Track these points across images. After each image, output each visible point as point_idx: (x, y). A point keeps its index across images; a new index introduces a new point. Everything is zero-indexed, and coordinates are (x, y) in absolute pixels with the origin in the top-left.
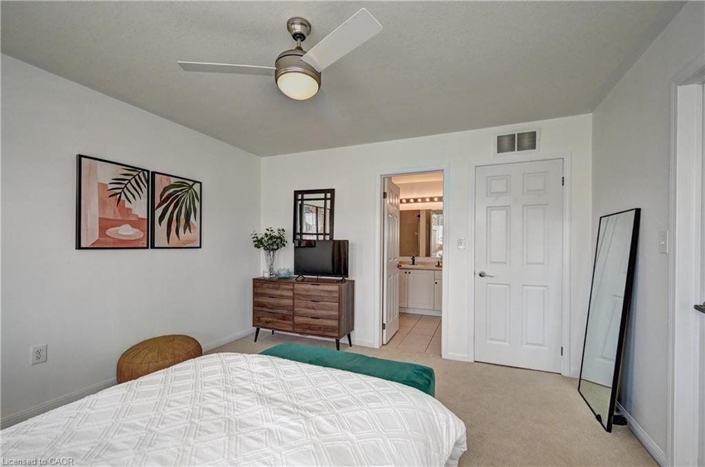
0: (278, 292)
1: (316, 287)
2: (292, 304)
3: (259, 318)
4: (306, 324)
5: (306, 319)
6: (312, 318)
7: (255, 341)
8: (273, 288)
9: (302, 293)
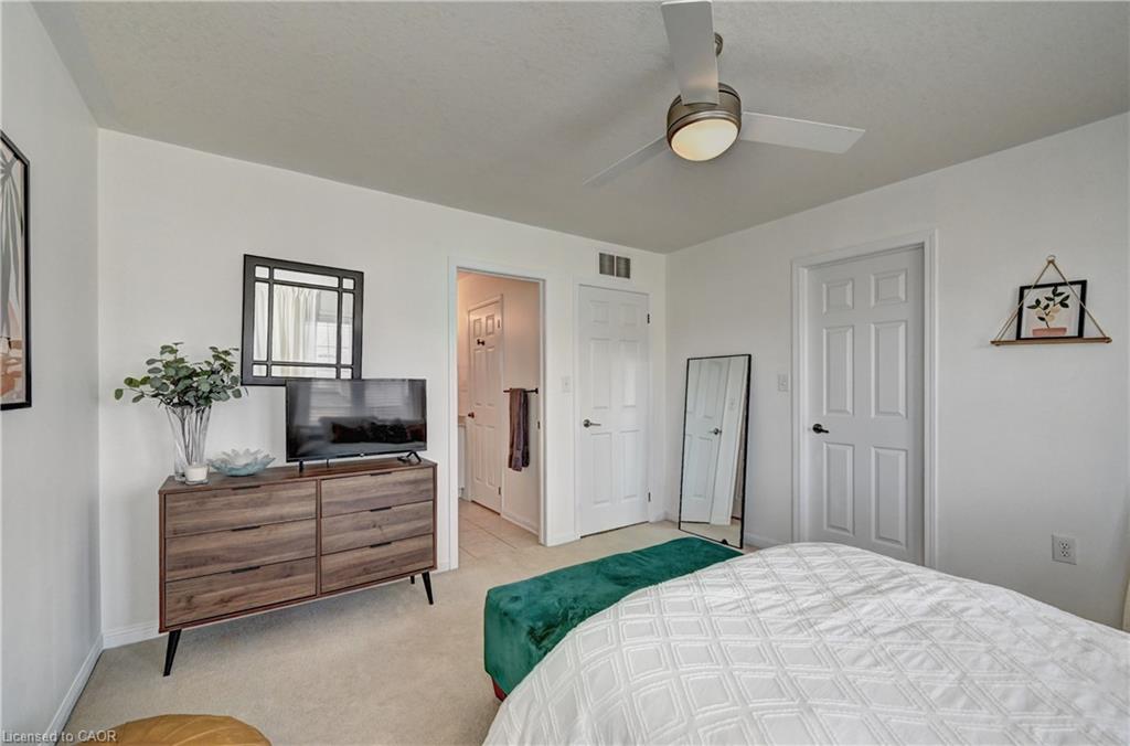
0: (267, 512)
1: (380, 478)
2: (314, 532)
3: (190, 599)
4: (355, 566)
5: (357, 554)
6: (372, 546)
7: (167, 673)
8: (246, 505)
9: (343, 498)
